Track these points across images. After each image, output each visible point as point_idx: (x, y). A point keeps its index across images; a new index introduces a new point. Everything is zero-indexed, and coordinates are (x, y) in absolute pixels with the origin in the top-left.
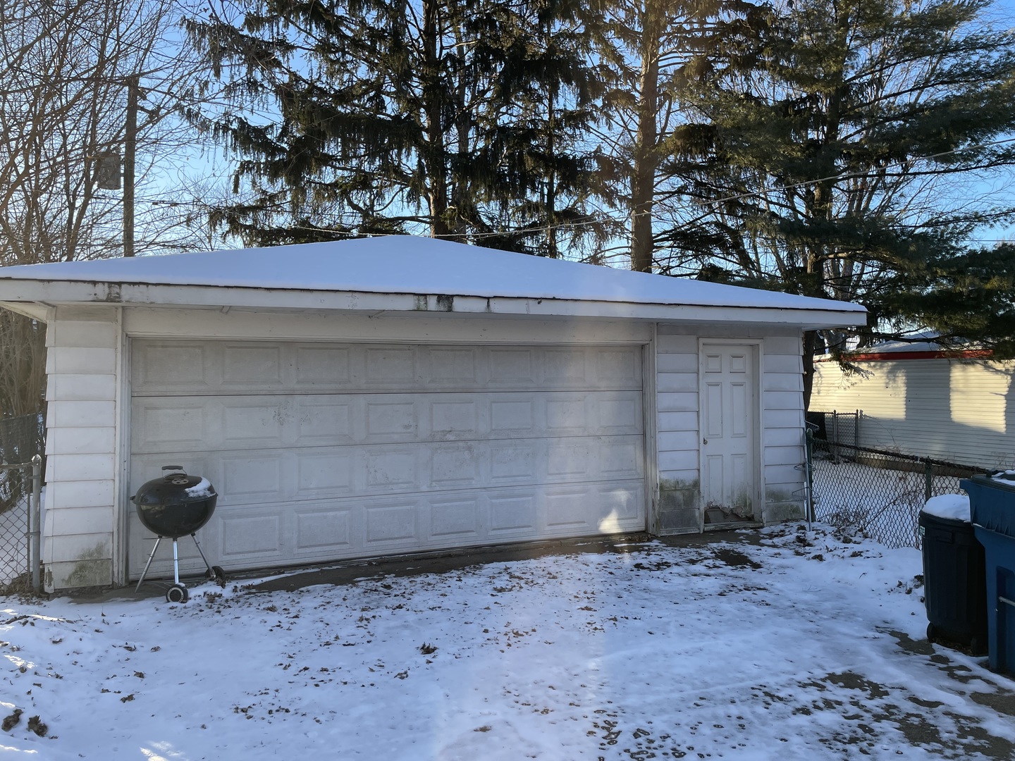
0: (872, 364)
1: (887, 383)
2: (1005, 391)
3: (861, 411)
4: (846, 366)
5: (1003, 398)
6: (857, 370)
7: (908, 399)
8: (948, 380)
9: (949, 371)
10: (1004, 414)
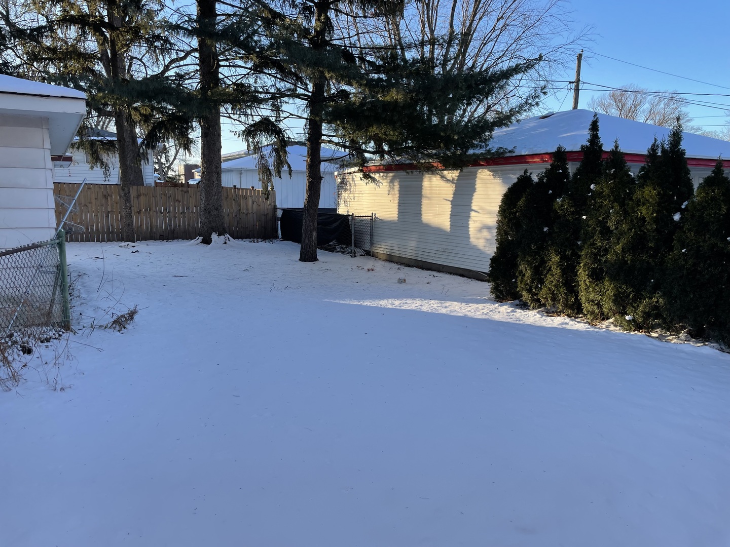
0: (382, 174)
1: (389, 191)
2: (450, 197)
3: (375, 214)
4: (366, 176)
5: (450, 203)
6: (374, 180)
7: (401, 205)
8: (420, 187)
9: (421, 181)
10: (449, 216)
